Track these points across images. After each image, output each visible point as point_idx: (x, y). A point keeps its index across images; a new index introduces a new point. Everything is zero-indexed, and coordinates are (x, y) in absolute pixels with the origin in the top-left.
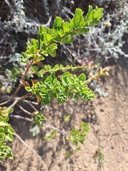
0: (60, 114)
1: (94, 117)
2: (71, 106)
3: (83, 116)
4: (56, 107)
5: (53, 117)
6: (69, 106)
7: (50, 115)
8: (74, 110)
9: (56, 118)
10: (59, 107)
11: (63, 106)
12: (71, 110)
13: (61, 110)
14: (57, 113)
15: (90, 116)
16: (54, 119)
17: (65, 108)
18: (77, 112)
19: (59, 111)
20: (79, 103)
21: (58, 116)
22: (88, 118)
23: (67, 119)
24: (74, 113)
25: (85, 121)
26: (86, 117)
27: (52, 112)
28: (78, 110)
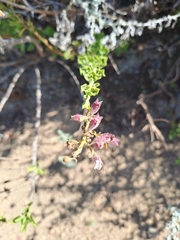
0: (123, 166)
1: (152, 230)
2: (147, 178)
3: (143, 208)
4: (129, 153)
5: (113, 157)
6: (144, 176)
7: (113, 151)
8: (144, 187)
9: (114, 162)
10: (133, 158)
11: (137, 164)
12: (142, 182)
13: (130, 164)
14: (121, 159)
15: (150, 221)
16: (109, 159)
17: (137, 169)
18: (143, 195)
19: (127, 161)
20: (162, 191)
21: (117, 165)
22: (145, 219)
23: (123, 182)
24: (138, 189)
25: (136, 216)
26: (145, 214)
27: (117, 151)
28: (148, 195)
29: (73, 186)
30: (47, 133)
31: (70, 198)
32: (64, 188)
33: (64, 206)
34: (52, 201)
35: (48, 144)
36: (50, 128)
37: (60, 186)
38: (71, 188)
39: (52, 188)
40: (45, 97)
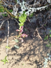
0: (32, 48)
2: (39, 51)
3: (38, 60)
4: (34, 44)
5: (29, 46)
6: (38, 51)
7: (29, 44)
8: (38, 54)
9: (30, 47)
10: (35, 46)
11: (36, 47)
12: (37, 52)
13: (34, 47)
14: (32, 46)
15: (40, 63)
16: (28, 46)
17: (36, 49)
18: (38, 56)
19: (33, 47)
20: (43, 55)
21: (31, 48)
22: (38, 63)
23: (32, 52)
24: (37, 54)
25: (36, 62)
26: (38, 61)
27: (31, 44)
28: (39, 56)
29: (18, 54)
30: (11, 39)
31: (18, 57)
32: (16, 55)
33: (16, 60)
34: (13, 58)
35: (11, 42)
36: (12, 38)
37: (15, 54)
38: (18, 55)
39: (12, 55)
40: (10, 29)
